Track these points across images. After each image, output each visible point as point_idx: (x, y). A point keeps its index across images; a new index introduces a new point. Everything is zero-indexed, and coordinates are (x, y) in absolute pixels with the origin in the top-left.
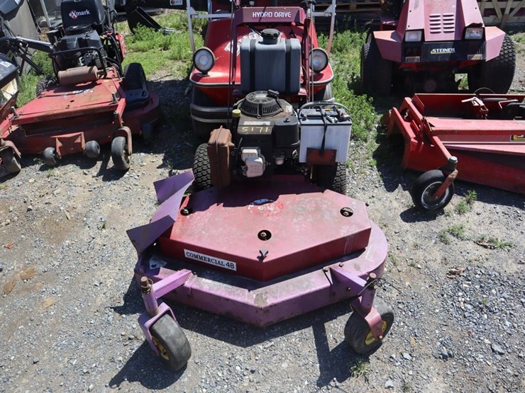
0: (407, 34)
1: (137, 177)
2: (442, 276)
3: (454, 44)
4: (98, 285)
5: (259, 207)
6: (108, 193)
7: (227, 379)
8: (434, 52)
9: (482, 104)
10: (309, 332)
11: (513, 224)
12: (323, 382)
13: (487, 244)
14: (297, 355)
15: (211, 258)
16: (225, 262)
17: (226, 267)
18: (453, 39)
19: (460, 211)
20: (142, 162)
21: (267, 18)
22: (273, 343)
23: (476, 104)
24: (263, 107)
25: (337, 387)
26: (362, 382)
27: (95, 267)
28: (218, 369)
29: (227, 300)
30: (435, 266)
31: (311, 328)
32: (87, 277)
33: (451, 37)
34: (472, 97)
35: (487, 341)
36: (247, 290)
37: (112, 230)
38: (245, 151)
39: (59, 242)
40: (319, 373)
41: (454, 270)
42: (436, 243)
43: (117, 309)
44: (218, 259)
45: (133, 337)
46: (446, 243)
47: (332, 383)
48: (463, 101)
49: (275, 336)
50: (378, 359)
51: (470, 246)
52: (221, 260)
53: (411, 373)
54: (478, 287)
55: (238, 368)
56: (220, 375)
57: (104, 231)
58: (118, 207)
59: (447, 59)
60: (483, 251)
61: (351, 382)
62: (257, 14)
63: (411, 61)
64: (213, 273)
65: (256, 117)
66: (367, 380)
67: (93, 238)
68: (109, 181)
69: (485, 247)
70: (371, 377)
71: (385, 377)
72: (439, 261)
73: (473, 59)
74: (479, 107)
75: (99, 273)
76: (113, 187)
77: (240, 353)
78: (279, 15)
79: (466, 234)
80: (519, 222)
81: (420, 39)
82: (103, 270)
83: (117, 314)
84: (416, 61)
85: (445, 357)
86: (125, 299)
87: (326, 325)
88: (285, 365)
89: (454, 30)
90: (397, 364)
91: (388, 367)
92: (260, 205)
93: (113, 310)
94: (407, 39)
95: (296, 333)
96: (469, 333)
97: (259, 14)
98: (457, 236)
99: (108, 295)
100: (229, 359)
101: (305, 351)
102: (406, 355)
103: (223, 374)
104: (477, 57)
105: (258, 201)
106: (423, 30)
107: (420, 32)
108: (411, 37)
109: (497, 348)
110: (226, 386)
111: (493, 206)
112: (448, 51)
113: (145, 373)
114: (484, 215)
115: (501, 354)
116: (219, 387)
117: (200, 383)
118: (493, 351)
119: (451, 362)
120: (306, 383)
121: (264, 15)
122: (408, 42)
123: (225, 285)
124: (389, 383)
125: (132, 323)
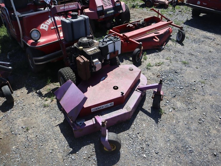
0: (98, 8)
1: (21, 102)
2: (156, 78)
3: (113, 8)
4: (52, 151)
5: (104, 81)
6: (13, 116)
7: (134, 141)
8: (108, 13)
9: (133, 26)
10: (140, 112)
11: (159, 57)
12: (157, 122)
13: (158, 65)
14: (144, 120)
15: (103, 106)
16: (109, 104)
17: (110, 106)
18: (112, 7)
19: (145, 60)
20: (16, 95)
21: (66, 9)
22: (135, 122)
23: (131, 26)
24: (90, 43)
25: (161, 120)
26: (165, 115)
27: (43, 147)
28: (129, 141)
29: (118, 116)
30: (152, 76)
31: (140, 111)
32: (43, 153)
33: (111, 6)
34: (128, 24)
35: (178, 87)
36: (121, 109)
37: (33, 129)
38: (94, 61)
39: (8, 151)
40: (154, 120)
41: (158, 75)
42: (147, 71)
43: (72, 153)
44: (106, 105)
45: (90, 156)
46: (150, 69)
47: (159, 120)
48: (127, 26)
49: (134, 120)
50: (163, 107)
51: (155, 67)
52: (107, 104)
53: (172, 105)
54: (166, 76)
55: (134, 136)
56: (131, 142)
57: (29, 131)
58: (25, 118)
59: (113, 14)
60: (159, 67)
61: (163, 117)
62: (62, 8)
63: (102, 18)
64: (105, 111)
65: (89, 47)
66: (165, 113)
67: (27, 137)
68: (8, 110)
69: (158, 66)
70: (166, 112)
71: (168, 110)
72: (152, 75)
73: (120, 12)
74: (132, 26)
75: (47, 147)
76: (14, 112)
77: (130, 131)
78: (71, 7)
79: (152, 64)
80: (159, 56)
81: (102, 9)
82: (48, 144)
83: (74, 154)
84: (103, 17)
85: (175, 96)
86: (71, 147)
87: (143, 107)
88: (144, 125)
89: (111, 4)
90: (168, 105)
91: (166, 107)
92: (104, 80)
93: (70, 154)
94: (98, 10)
95: (138, 115)
96: (174, 88)
97: (63, 8)
98: (150, 66)
99: (61, 151)
100: (128, 135)
101: (145, 118)
102: (168, 102)
103: (131, 141)
104: (121, 11)
105: (102, 79)
106: (102, 6)
107: (102, 7)
108: (99, 9)
109: (181, 87)
110: (136, 143)
111: (151, 55)
112: (112, 11)
113: (108, 162)
114: (151, 58)
115: (183, 88)
116: (135, 145)
117: (128, 149)
118: (181, 89)
119: (176, 97)
120: (153, 125)
121: (65, 8)
122: (98, 11)
123: (113, 112)
124: (170, 110)
125: (83, 152)
